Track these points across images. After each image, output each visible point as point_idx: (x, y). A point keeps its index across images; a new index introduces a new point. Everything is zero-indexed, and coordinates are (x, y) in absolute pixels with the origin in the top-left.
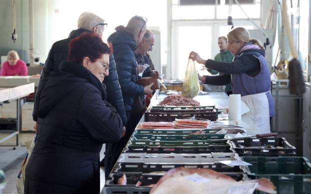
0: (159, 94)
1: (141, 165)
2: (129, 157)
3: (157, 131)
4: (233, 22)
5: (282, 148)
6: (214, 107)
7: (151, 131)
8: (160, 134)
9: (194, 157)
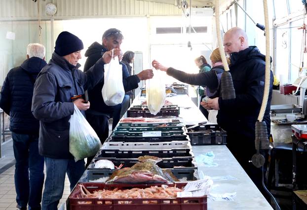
0: (141, 96)
1: (117, 151)
2: (110, 145)
3: (134, 124)
4: (192, 45)
5: (219, 132)
6: (177, 106)
7: (130, 125)
8: (136, 126)
9: (158, 144)
